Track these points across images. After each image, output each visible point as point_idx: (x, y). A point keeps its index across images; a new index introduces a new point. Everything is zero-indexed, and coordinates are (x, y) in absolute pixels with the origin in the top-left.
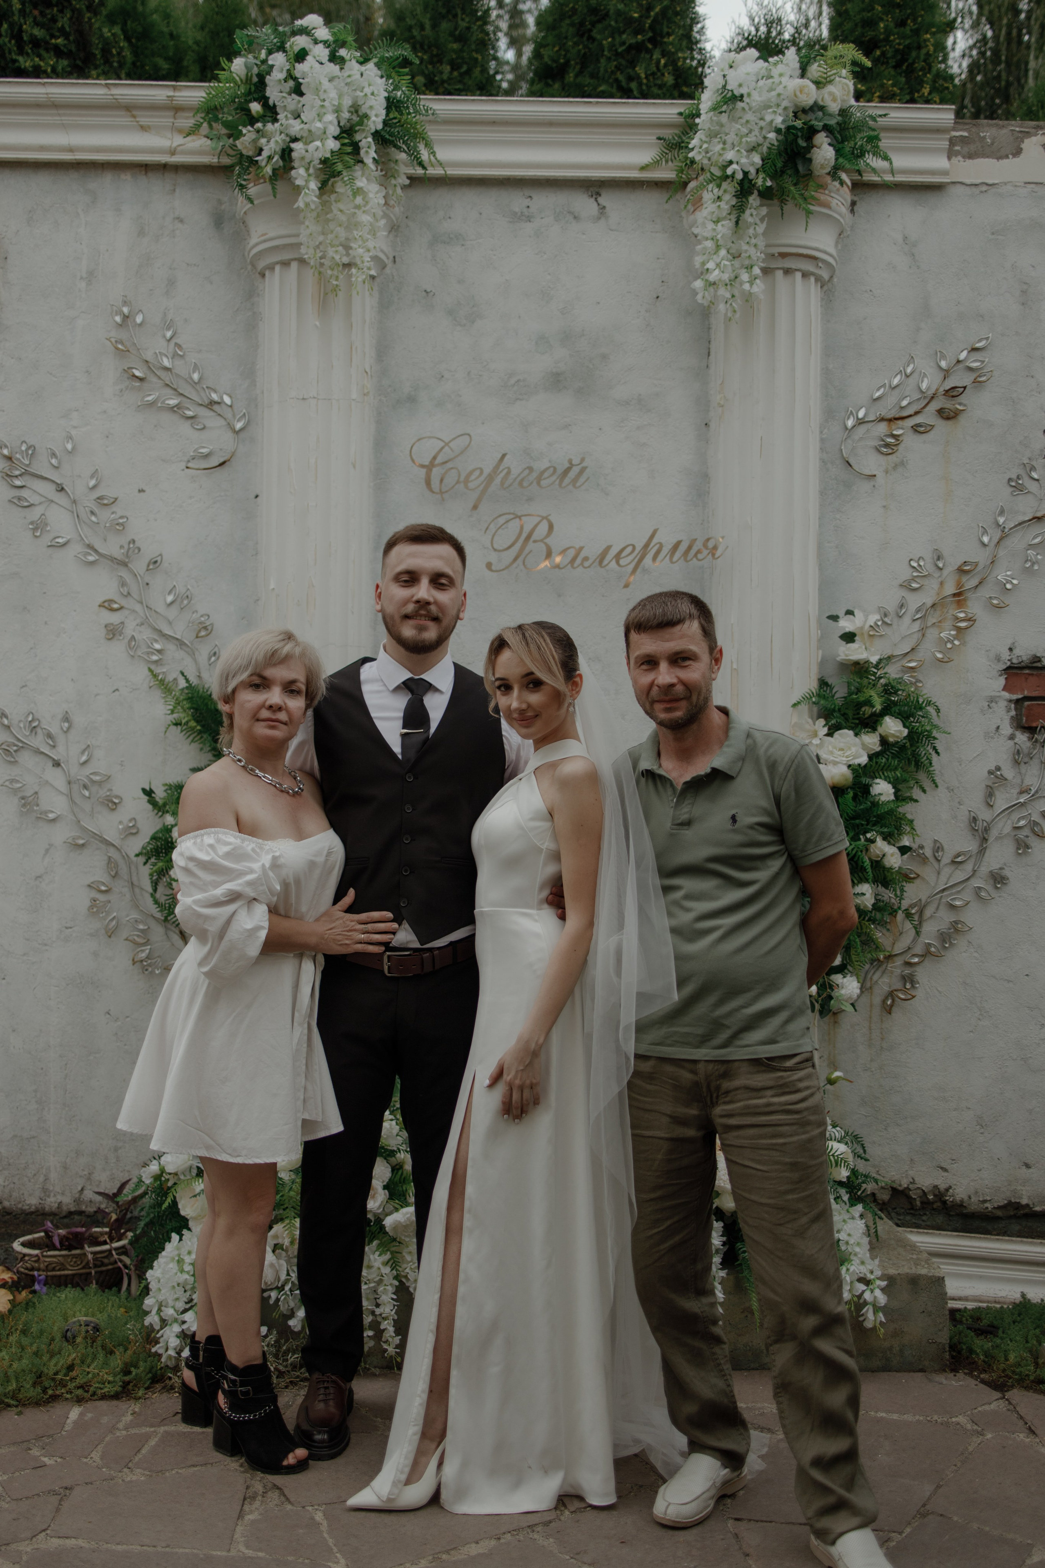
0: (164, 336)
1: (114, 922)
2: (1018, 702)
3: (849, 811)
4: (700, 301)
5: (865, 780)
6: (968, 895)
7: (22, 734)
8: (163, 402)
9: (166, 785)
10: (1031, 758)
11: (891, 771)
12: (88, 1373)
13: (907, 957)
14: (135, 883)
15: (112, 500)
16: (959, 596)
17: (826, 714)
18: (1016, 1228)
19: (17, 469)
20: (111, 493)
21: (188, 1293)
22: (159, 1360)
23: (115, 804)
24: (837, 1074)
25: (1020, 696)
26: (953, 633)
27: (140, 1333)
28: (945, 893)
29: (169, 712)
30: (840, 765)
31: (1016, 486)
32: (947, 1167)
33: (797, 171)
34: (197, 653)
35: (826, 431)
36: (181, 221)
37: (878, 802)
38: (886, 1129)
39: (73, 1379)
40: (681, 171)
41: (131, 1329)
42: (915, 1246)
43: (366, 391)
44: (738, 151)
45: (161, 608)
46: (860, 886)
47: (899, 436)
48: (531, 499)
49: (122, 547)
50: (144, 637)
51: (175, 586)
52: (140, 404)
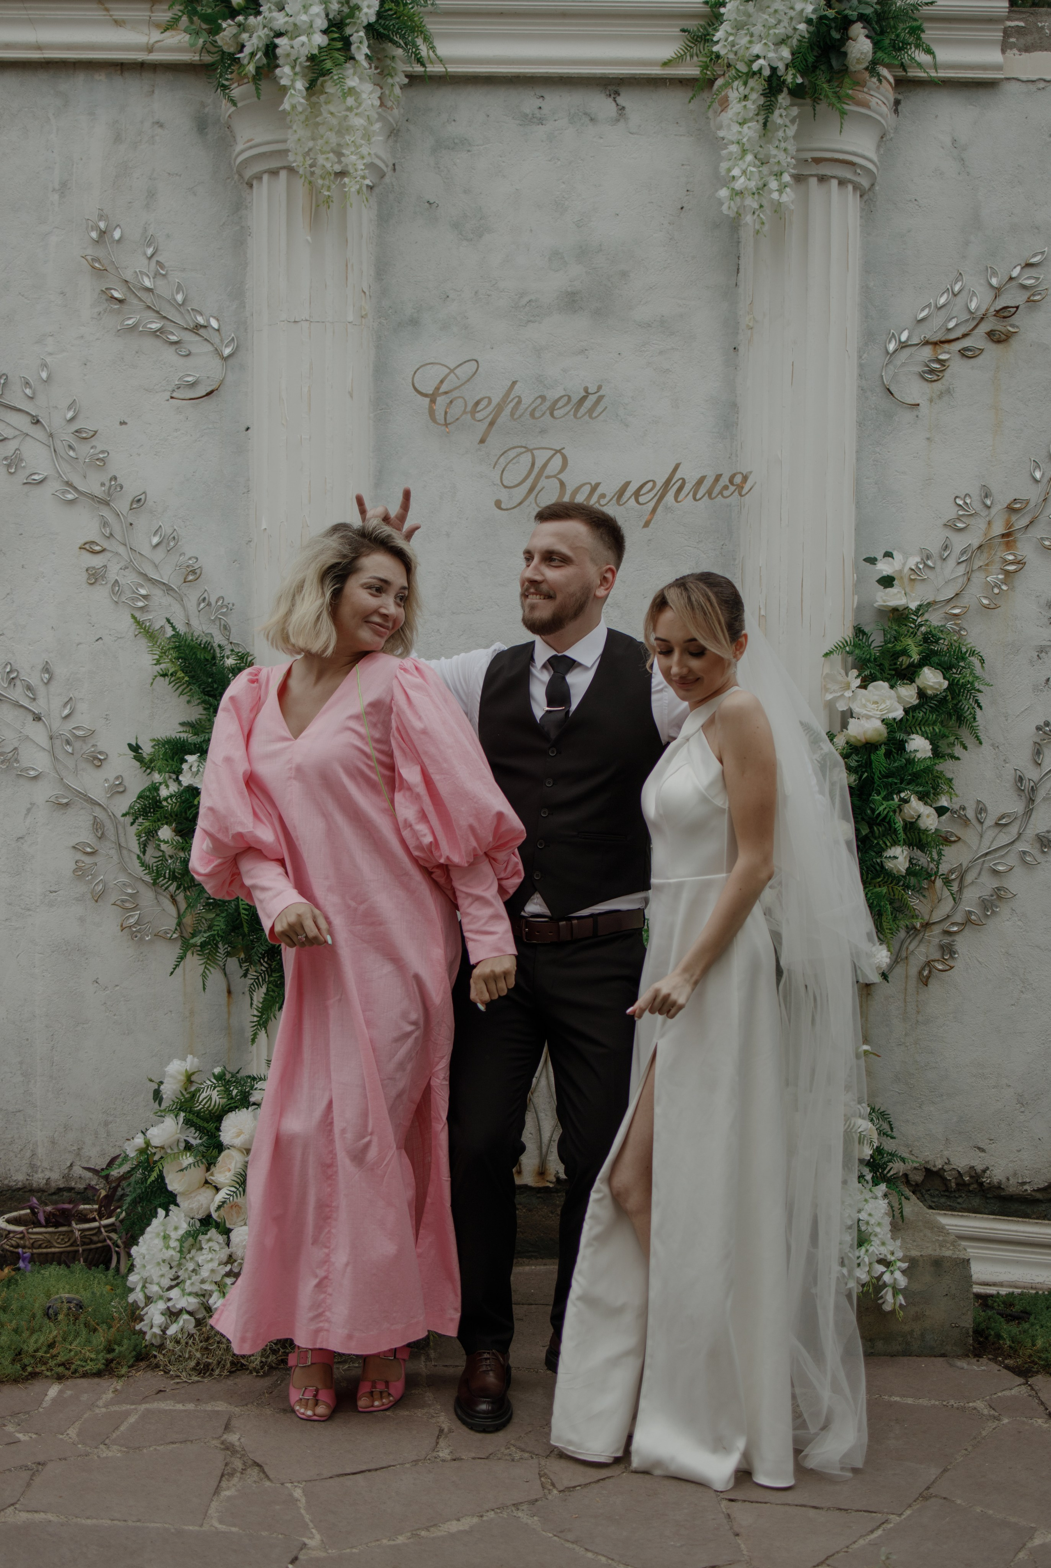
0: (145, 254)
1: (100, 886)
3: (883, 769)
4: (725, 212)
5: (900, 736)
6: (1012, 860)
8: (144, 326)
9: (154, 740)
11: (929, 725)
12: (70, 1351)
13: (945, 926)
14: (122, 843)
15: (93, 433)
16: (1008, 537)
17: (861, 664)
20: (90, 425)
21: (174, 1270)
22: (144, 1338)
23: (100, 760)
26: (1001, 577)
27: (125, 1311)
28: (988, 857)
29: (155, 662)
30: (873, 719)
32: (985, 1147)
33: (830, 67)
34: (185, 599)
35: (864, 355)
36: (161, 126)
37: (914, 759)
38: (920, 1107)
39: (53, 1357)
40: (705, 67)
41: (115, 1307)
42: (943, 1228)
43: (364, 313)
44: (765, 44)
45: (146, 551)
46: (893, 849)
47: (944, 361)
48: (543, 431)
49: (103, 484)
50: (129, 582)
51: (160, 526)
52: (119, 328)
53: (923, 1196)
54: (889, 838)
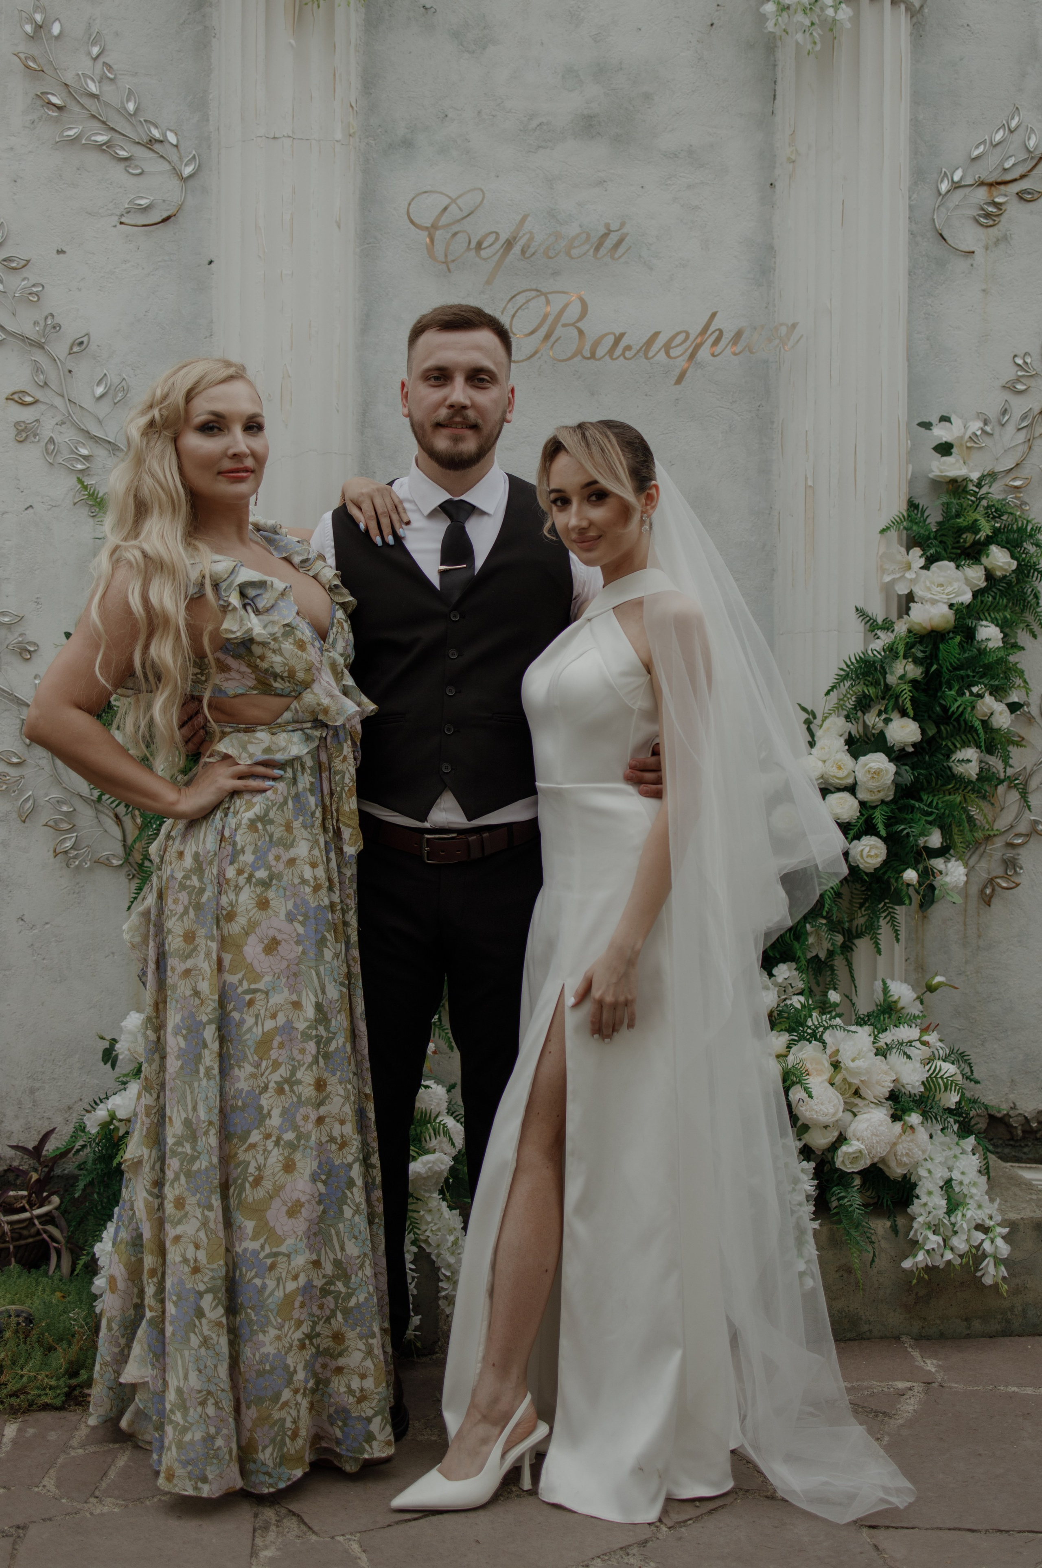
0: (89, 53)
1: (29, 803)
3: (953, 661)
5: (970, 622)
8: (88, 139)
11: (999, 611)
12: (22, 1376)
13: (1009, 837)
15: (24, 263)
17: (920, 543)
20: (21, 254)
23: (29, 652)
24: (939, 979)
27: (87, 1323)
30: (940, 604)
35: (915, 196)
37: (985, 649)
42: (1031, 1184)
43: (351, 131)
45: (88, 403)
46: (963, 750)
47: (1001, 204)
48: (556, 273)
49: (36, 323)
50: (67, 440)
51: (105, 375)
52: (58, 140)
54: (958, 738)
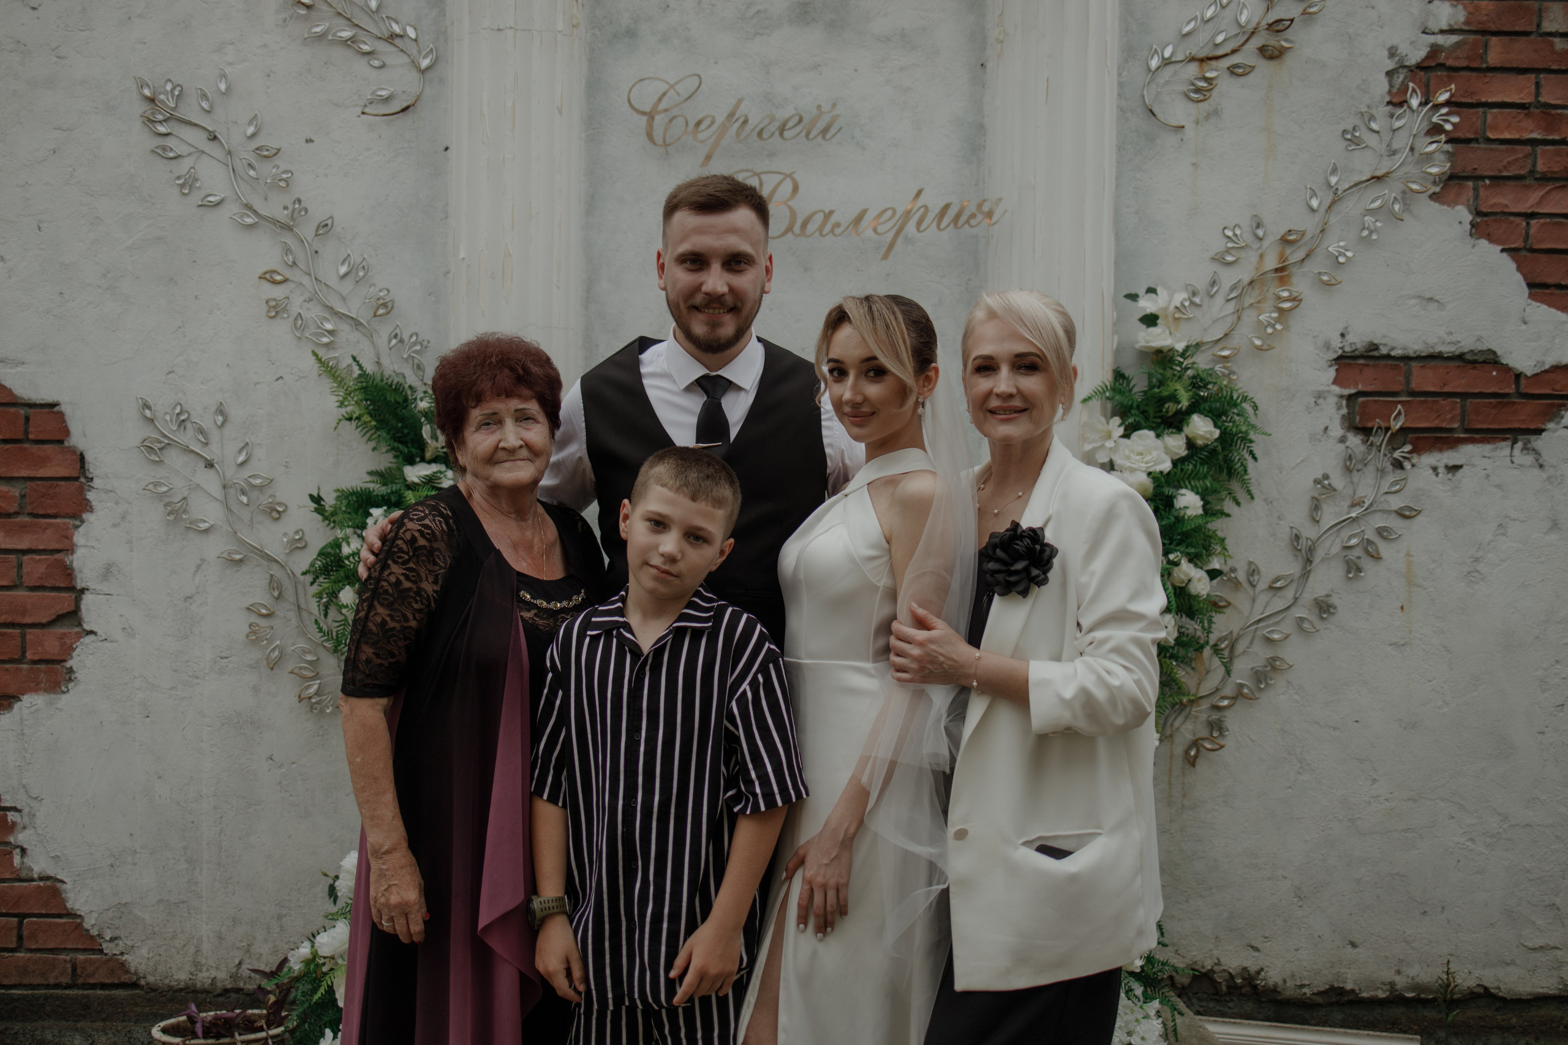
1: (277, 653)
2: (1350, 398)
5: (1170, 491)
6: (1287, 627)
7: (169, 428)
8: (334, 35)
9: (338, 490)
10: (1366, 465)
11: (1199, 480)
13: (1215, 700)
14: (303, 606)
15: (275, 151)
16: (1282, 272)
17: (1122, 411)
18: (1339, 1016)
19: (160, 113)
20: (273, 143)
23: (279, 512)
25: (1353, 391)
26: (1275, 315)
28: (1261, 624)
29: (338, 404)
30: (1139, 472)
31: (1352, 139)
32: (1259, 946)
34: (375, 335)
35: (1125, 73)
37: (1183, 517)
38: (1187, 901)
43: (575, 22)
45: (333, 282)
47: (1211, 79)
48: (772, 153)
49: (286, 208)
50: (313, 316)
51: (349, 255)
52: (306, 36)
53: (1190, 1000)
